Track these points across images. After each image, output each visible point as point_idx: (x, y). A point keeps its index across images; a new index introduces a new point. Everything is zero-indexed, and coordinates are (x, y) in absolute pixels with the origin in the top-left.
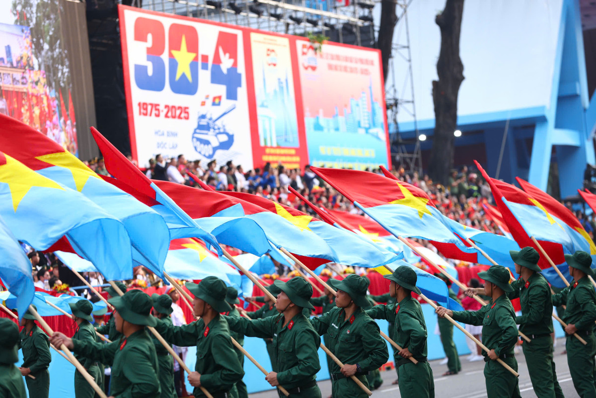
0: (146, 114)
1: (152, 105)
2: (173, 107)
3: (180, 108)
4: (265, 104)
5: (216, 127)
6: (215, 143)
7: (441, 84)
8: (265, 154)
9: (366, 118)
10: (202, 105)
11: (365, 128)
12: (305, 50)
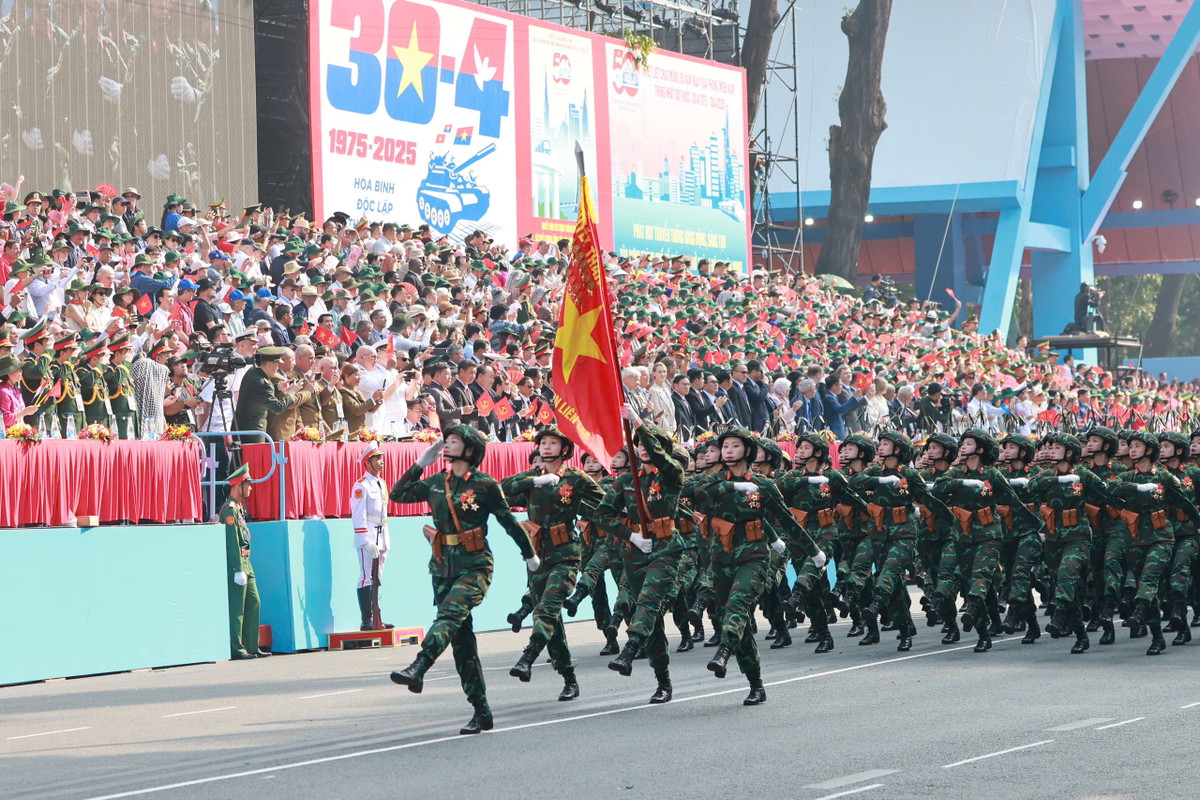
0: (341, 151)
1: (352, 134)
2: (390, 141)
3: (401, 143)
4: (546, 146)
5: (460, 180)
6: (456, 207)
7: (844, 132)
8: (541, 232)
9: (716, 181)
10: (438, 141)
11: (712, 198)
12: (619, 60)
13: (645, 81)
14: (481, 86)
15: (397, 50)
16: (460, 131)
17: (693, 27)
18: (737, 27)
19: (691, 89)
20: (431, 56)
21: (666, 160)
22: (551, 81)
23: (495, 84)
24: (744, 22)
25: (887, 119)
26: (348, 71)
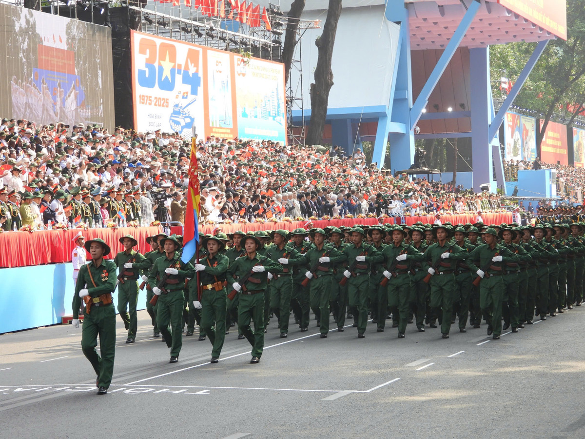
0: (143, 103)
1: (147, 96)
2: (160, 98)
3: (163, 99)
4: (214, 98)
5: (184, 113)
6: (183, 124)
7: (316, 86)
8: (212, 132)
9: (274, 109)
10: (176, 98)
11: (273, 116)
12: (239, 62)
13: (248, 70)
14: (191, 75)
15: (161, 62)
16: (184, 93)
17: (265, 47)
18: (281, 47)
19: (265, 73)
20: (174, 64)
21: (256, 102)
22: (215, 71)
23: (196, 74)
24: (283, 45)
25: (334, 81)
26: (144, 72)
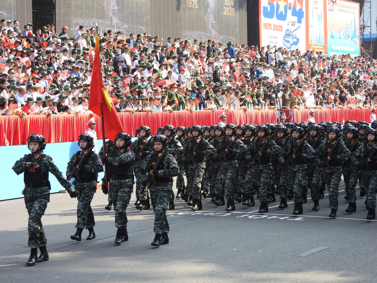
0: (266, 28)
1: (268, 24)
2: (277, 25)
3: (279, 26)
4: (312, 26)
5: (293, 35)
6: (292, 42)
8: (311, 48)
9: (352, 33)
10: (288, 25)
11: (351, 38)
12: (329, 2)
13: (335, 8)
14: (298, 11)
15: (278, 2)
16: (293, 22)
19: (346, 9)
20: (286, 3)
21: (340, 28)
22: (314, 8)
23: (301, 9)
26: (267, 8)
